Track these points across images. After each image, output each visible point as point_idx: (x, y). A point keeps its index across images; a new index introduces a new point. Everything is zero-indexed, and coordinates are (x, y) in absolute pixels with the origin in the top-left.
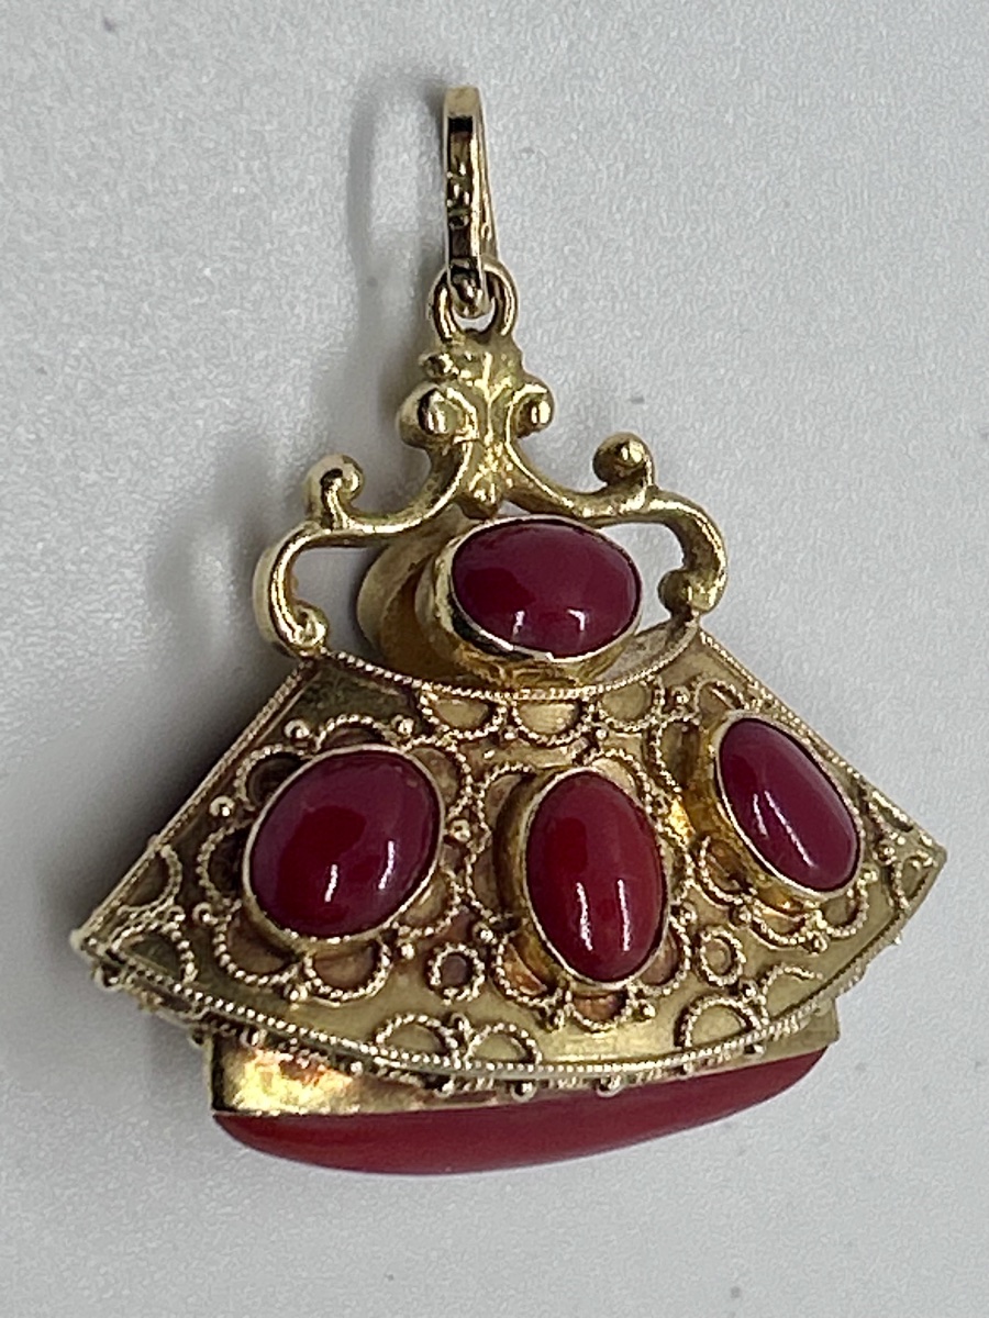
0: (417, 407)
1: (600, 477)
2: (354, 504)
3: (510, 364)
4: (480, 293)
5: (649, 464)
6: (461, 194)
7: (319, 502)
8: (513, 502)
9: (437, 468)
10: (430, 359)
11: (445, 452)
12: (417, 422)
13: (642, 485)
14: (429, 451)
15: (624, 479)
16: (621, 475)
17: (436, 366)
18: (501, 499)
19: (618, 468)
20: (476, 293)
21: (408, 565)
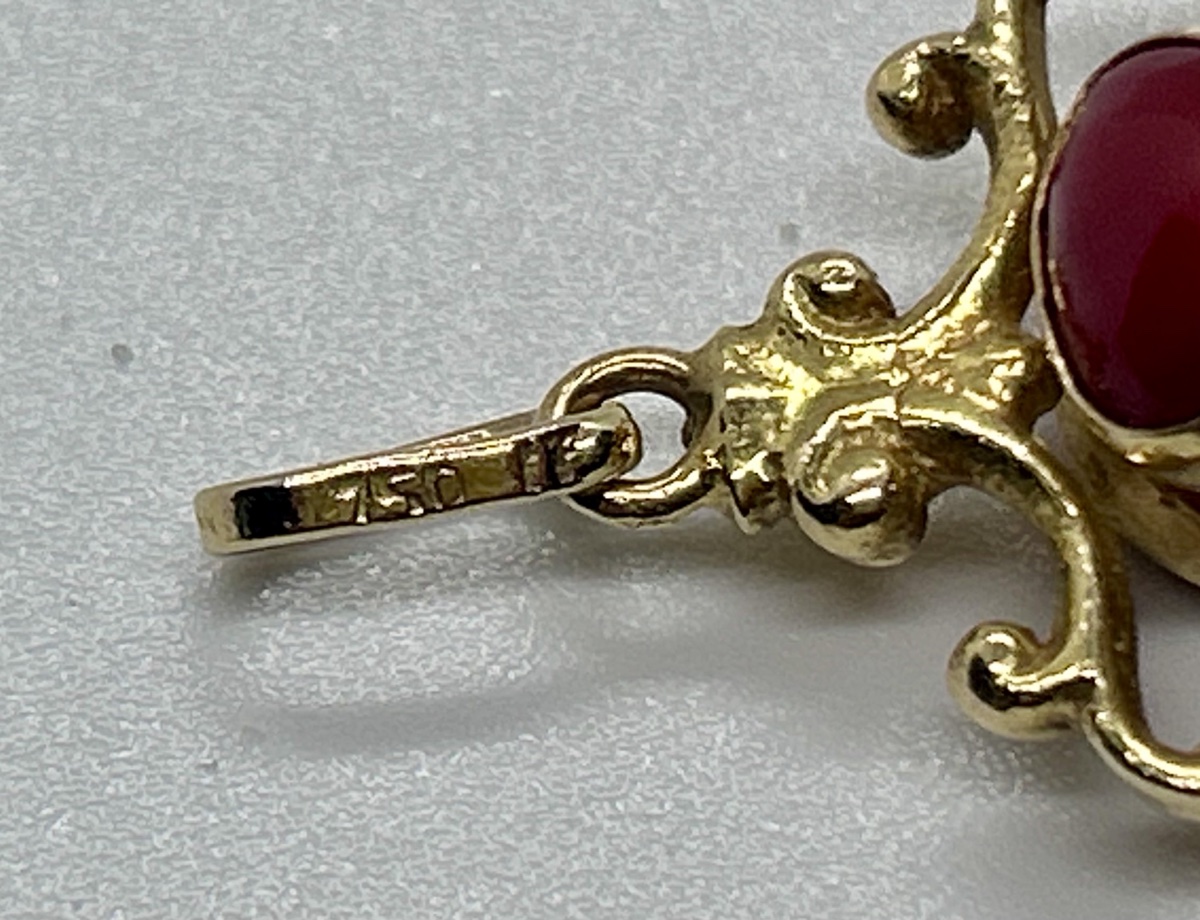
0: (838, 530)
1: (962, 143)
2: (1044, 637)
3: (742, 350)
4: (586, 425)
5: (924, 49)
6: (393, 489)
7: (1045, 709)
8: (1022, 313)
9: (962, 475)
10: (745, 512)
11: (928, 463)
12: (869, 528)
13: (966, 56)
14: (930, 496)
15: (958, 93)
16: (950, 100)
17: (759, 499)
18: (1013, 338)
19: (935, 110)
20: (588, 433)
21: (1163, 511)
